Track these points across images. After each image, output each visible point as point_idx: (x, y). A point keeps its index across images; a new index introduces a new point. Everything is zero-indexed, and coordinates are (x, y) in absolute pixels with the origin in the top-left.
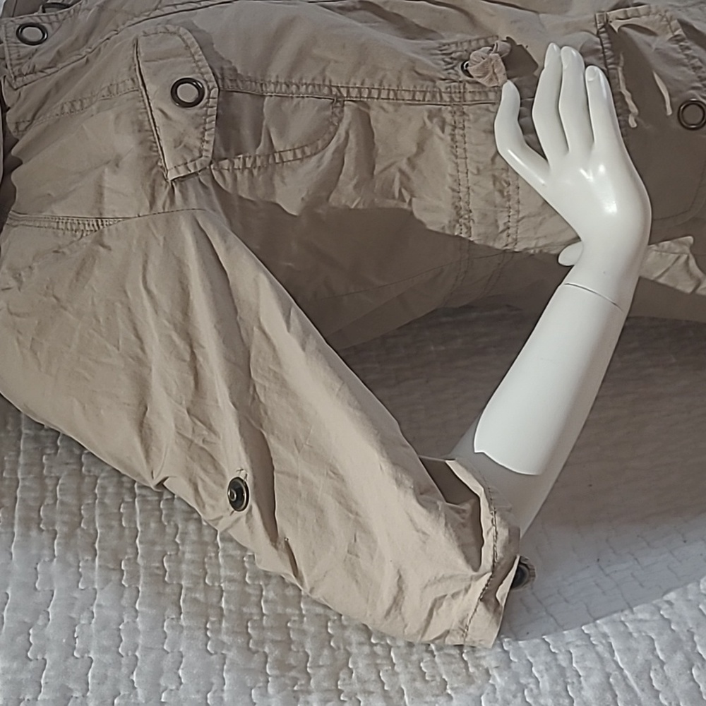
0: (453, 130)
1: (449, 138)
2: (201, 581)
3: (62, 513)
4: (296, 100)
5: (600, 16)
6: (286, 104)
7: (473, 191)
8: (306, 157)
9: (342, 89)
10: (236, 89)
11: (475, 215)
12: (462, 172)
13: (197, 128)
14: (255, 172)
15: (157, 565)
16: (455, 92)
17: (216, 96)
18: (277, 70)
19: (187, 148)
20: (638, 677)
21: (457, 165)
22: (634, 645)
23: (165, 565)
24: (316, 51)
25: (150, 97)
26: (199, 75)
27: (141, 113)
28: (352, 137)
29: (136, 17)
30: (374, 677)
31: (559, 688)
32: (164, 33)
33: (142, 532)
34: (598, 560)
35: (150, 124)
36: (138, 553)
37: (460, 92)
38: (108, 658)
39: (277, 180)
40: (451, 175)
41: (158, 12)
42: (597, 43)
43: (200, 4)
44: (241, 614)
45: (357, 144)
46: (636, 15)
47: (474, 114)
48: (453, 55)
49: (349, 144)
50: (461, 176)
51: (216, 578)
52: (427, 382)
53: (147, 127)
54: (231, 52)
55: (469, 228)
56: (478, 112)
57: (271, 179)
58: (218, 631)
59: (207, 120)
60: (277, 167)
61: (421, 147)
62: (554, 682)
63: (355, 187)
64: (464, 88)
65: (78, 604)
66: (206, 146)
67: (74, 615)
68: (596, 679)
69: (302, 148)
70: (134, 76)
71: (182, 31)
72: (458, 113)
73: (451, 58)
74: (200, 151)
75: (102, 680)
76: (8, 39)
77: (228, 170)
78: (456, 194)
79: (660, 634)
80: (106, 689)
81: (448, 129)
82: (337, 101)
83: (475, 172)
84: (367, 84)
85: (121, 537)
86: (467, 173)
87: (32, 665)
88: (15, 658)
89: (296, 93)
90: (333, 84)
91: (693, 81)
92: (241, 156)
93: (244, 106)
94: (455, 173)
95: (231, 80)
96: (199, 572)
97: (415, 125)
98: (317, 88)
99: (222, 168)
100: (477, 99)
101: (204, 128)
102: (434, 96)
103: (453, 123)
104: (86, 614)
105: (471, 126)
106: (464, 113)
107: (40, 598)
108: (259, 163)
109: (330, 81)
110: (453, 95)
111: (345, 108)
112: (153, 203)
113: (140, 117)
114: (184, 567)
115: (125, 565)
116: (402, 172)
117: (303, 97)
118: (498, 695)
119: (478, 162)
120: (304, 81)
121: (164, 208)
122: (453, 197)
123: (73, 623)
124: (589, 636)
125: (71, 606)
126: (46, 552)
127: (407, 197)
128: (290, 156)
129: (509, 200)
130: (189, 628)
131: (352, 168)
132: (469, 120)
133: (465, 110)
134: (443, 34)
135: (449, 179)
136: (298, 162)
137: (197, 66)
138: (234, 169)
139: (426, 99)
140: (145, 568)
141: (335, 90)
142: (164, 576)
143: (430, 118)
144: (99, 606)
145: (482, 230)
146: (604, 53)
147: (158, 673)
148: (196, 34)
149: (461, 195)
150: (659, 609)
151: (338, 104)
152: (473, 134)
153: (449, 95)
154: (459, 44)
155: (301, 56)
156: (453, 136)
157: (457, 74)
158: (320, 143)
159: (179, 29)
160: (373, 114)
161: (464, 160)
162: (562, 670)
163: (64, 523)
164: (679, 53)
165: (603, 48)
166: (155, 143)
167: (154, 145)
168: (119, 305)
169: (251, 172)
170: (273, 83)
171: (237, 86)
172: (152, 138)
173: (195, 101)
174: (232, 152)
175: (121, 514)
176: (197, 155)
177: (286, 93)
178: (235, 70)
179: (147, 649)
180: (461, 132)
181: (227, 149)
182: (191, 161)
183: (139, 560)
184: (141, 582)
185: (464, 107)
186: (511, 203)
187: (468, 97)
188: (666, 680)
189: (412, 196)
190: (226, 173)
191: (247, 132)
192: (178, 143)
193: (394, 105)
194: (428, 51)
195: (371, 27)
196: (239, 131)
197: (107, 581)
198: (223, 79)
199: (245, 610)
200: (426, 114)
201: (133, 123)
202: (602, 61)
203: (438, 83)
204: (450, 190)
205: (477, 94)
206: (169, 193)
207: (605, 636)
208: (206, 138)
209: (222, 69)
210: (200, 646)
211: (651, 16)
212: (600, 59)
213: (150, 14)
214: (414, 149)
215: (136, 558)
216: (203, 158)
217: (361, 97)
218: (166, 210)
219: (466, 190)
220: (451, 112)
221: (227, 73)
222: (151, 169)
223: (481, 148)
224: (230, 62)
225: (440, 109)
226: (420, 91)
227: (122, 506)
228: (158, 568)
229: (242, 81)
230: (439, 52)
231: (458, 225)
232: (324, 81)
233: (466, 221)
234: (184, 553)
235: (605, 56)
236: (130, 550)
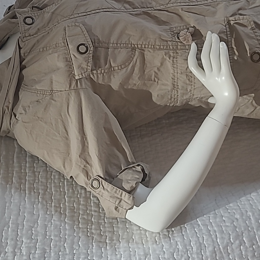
0: (173, 59)
1: (172, 61)
2: (86, 211)
3: (41, 186)
4: (119, 49)
5: (226, 19)
6: (116, 51)
7: (179, 79)
8: (122, 68)
9: (135, 45)
10: (99, 46)
11: (180, 87)
12: (176, 73)
13: (86, 62)
14: (105, 74)
15: (72, 205)
16: (174, 46)
17: (92, 50)
18: (113, 39)
19: (83, 68)
20: (224, 248)
21: (174, 70)
22: (224, 236)
23: (75, 205)
24: (127, 32)
25: (70, 49)
26: (87, 42)
27: (67, 55)
28: (138, 61)
29: (65, 18)
31: (199, 251)
32: (75, 26)
33: (67, 193)
34: (216, 200)
35: (70, 59)
36: (66, 201)
37: (176, 46)
38: (57, 239)
39: (112, 77)
40: (172, 74)
41: (72, 17)
42: (224, 29)
43: (87, 13)
44: (98, 223)
45: (140, 64)
46: (239, 19)
47: (181, 53)
48: (174, 32)
49: (137, 64)
50: (176, 74)
51: (91, 210)
52: (162, 135)
53: (69, 60)
54: (98, 33)
55: (178, 91)
56: (182, 52)
57: (110, 76)
58: (91, 229)
59: (89, 59)
60: (112, 72)
61: (162, 64)
62: (197, 249)
63: (139, 78)
64: (178, 44)
65: (47, 219)
66: (89, 68)
67: (46, 223)
68: (211, 248)
69: (121, 66)
70: (64, 41)
71: (81, 25)
72: (175, 53)
73: (174, 33)
74: (87, 69)
75: (55, 246)
76: (21, 23)
77: (96, 74)
78: (174, 80)
79: (233, 232)
80: (57, 249)
81: (171, 58)
82: (134, 49)
83: (180, 73)
84: (144, 43)
85: (60, 195)
86: (177, 73)
87: (34, 241)
88: (28, 239)
89: (120, 47)
90: (132, 43)
91: (257, 45)
92: (100, 69)
93: (102, 52)
94: (173, 73)
95: (97, 43)
96: (85, 209)
97: (160, 57)
98: (127, 45)
99: (94, 73)
100: (182, 48)
101: (88, 62)
102: (167, 47)
103: (173, 56)
104: (50, 223)
105: (179, 57)
106: (177, 53)
107: (35, 217)
108: (106, 71)
109: (131, 42)
110: (174, 47)
111: (136, 52)
112: (70, 86)
113: (66, 56)
114: (81, 206)
115: (62, 205)
116: (155, 72)
117: (122, 48)
118: (180, 253)
119: (181, 70)
120: (122, 42)
121: (74, 88)
122: (172, 81)
123: (46, 226)
124: (210, 231)
125: (45, 220)
126: (37, 200)
127: (156, 80)
128: (117, 68)
129: (192, 82)
130: (82, 228)
131: (138, 72)
132: (179, 55)
133: (178, 52)
134: (172, 24)
135: (171, 75)
136: (119, 70)
137: (86, 39)
138: (97, 73)
139: (164, 48)
140: (68, 206)
141: (133, 45)
142: (74, 210)
143: (165, 55)
144: (54, 220)
145: (182, 91)
146: (227, 33)
147: (73, 243)
148: (85, 26)
149: (175, 80)
151: (134, 50)
152: (180, 60)
153: (172, 46)
154: (177, 28)
155: (122, 34)
156: (173, 61)
157: (175, 39)
158: (127, 64)
159: (80, 24)
160: (145, 53)
161: (176, 69)
162: (200, 244)
163: (42, 189)
164: (253, 34)
165: (227, 31)
166: (71, 65)
167: (71, 66)
168: (59, 120)
169: (103, 75)
170: (112, 43)
171: (100, 45)
172: (70, 64)
173: (85, 52)
174: (97, 68)
175: (60, 186)
176: (86, 71)
177: (116, 47)
178: (99, 39)
179: (69, 236)
180: (176, 59)
181: (96, 67)
182: (84, 73)
184: (67, 212)
185: (177, 51)
186: (192, 83)
187: (179, 47)
188: (232, 250)
189: (159, 80)
190: (95, 75)
191: (102, 61)
192: (80, 67)
193: (153, 50)
194: (165, 31)
195: (146, 21)
196: (99, 61)
197: (56, 211)
198: (95, 43)
199: (100, 221)
200: (164, 53)
201: (64, 58)
202: (226, 36)
203: (169, 42)
204: (171, 79)
205: (182, 46)
206: (76, 83)
207: (215, 231)
208: (89, 65)
209: (94, 39)
210: (86, 233)
211: (244, 20)
212: (225, 35)
213: (70, 17)
214: (160, 65)
215: (65, 203)
216: (88, 72)
217: (142, 47)
218: (75, 89)
219: (177, 79)
220: (173, 52)
221: (96, 41)
222: (70, 75)
223: (182, 65)
224: (97, 36)
225: (169, 52)
226: (162, 45)
227: (61, 183)
228: (72, 207)
229: (101, 43)
230: (169, 31)
231: (174, 90)
232: (129, 42)
233: (177, 89)
234: (80, 201)
235: (227, 34)
236: (63, 200)
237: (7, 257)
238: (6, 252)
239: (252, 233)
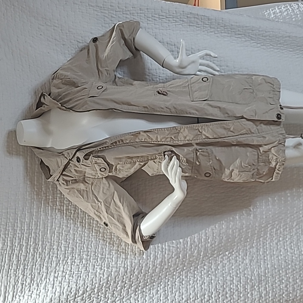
3: (73, 208)
4: (126, 164)
15: (90, 221)
17: (109, 170)
20: (167, 260)
22: (170, 253)
30: (125, 248)
31: (154, 261)
38: (80, 242)
44: (104, 232)
58: (99, 236)
62: (153, 259)
65: (75, 230)
67: (75, 233)
68: (160, 260)
74: (105, 175)
75: (79, 246)
79: (175, 251)
80: (80, 248)
85: (83, 214)
87: (68, 243)
88: (65, 242)
96: (97, 223)
98: (131, 162)
104: (76, 233)
107: (69, 229)
114: (94, 222)
115: (84, 221)
118: (143, 261)
123: (74, 234)
124: (163, 248)
125: (74, 231)
126: (70, 218)
130: (94, 236)
141: (135, 161)
142: (91, 224)
144: (79, 231)
147: (88, 245)
150: (178, 244)
162: (156, 256)
163: (73, 210)
173: (104, 171)
179: (87, 240)
183: (86, 220)
184: (86, 225)
188: (172, 261)
197: (80, 225)
199: (105, 231)
207: (166, 249)
210: (96, 239)
217: (140, 161)
236: (85, 218)
237: (54, 251)
238: (54, 249)
239: (186, 252)
